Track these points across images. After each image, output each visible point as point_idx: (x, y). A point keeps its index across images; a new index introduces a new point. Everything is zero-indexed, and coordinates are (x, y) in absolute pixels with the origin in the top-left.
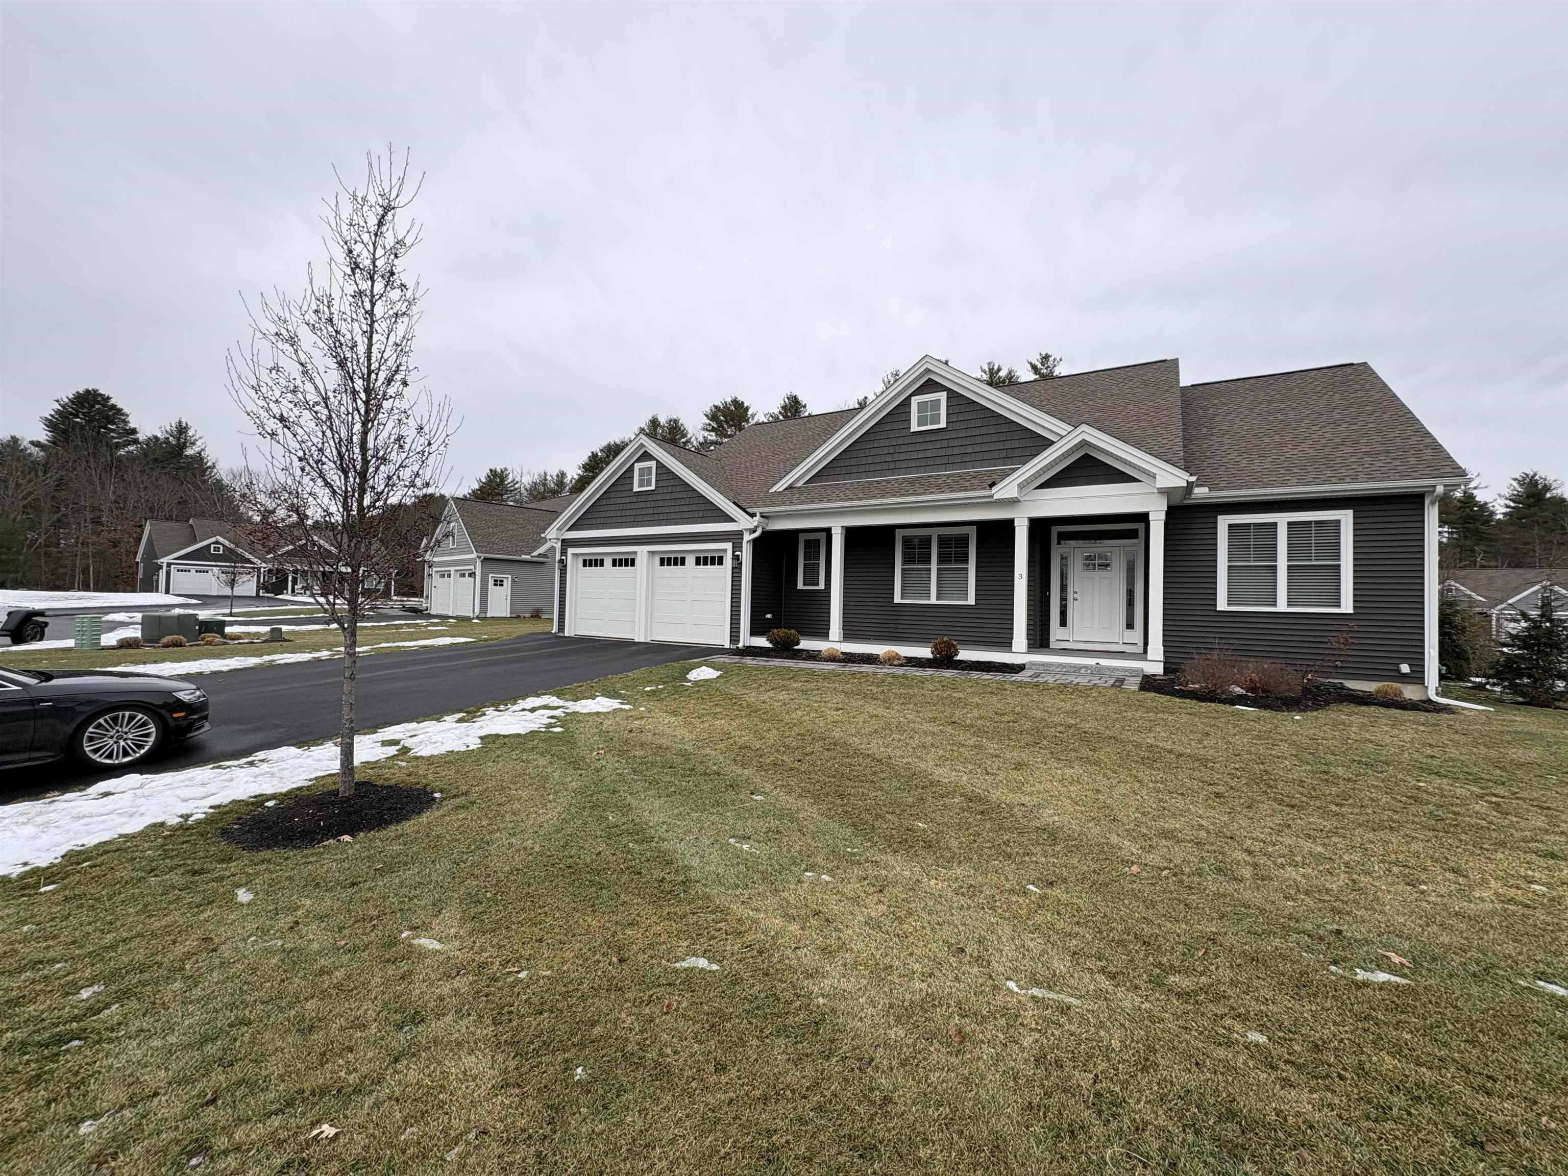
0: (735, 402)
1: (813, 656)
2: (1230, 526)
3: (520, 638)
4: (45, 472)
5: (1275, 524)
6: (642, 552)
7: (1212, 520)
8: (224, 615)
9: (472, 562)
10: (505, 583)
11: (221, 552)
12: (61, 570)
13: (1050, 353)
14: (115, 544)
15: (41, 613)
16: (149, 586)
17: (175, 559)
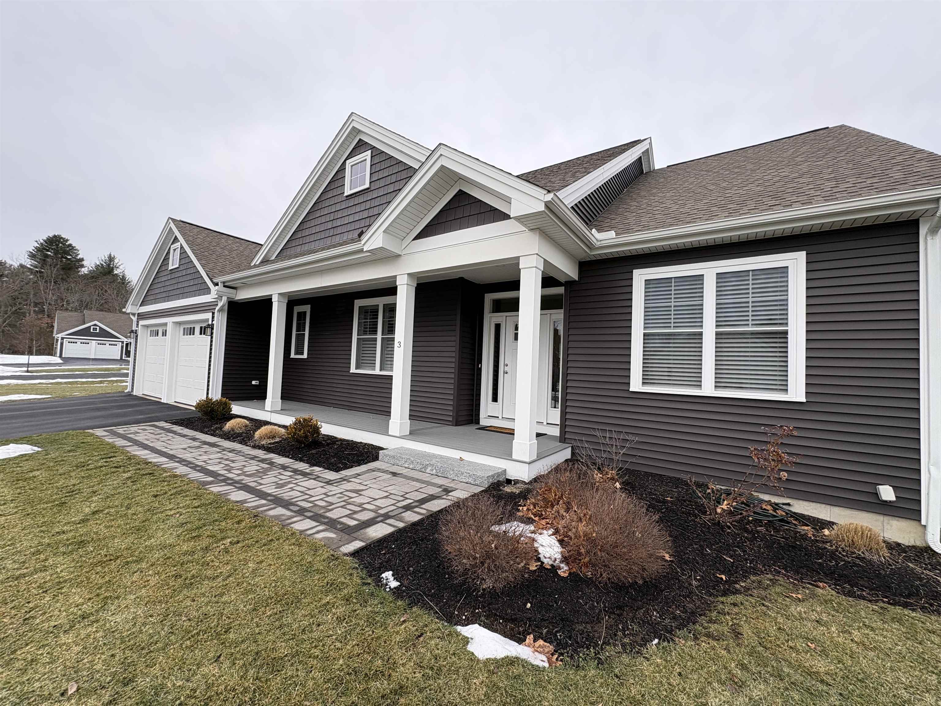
2: (647, 283)
5: (700, 277)
6: (170, 322)
7: (626, 276)
11: (98, 331)
17: (67, 335)
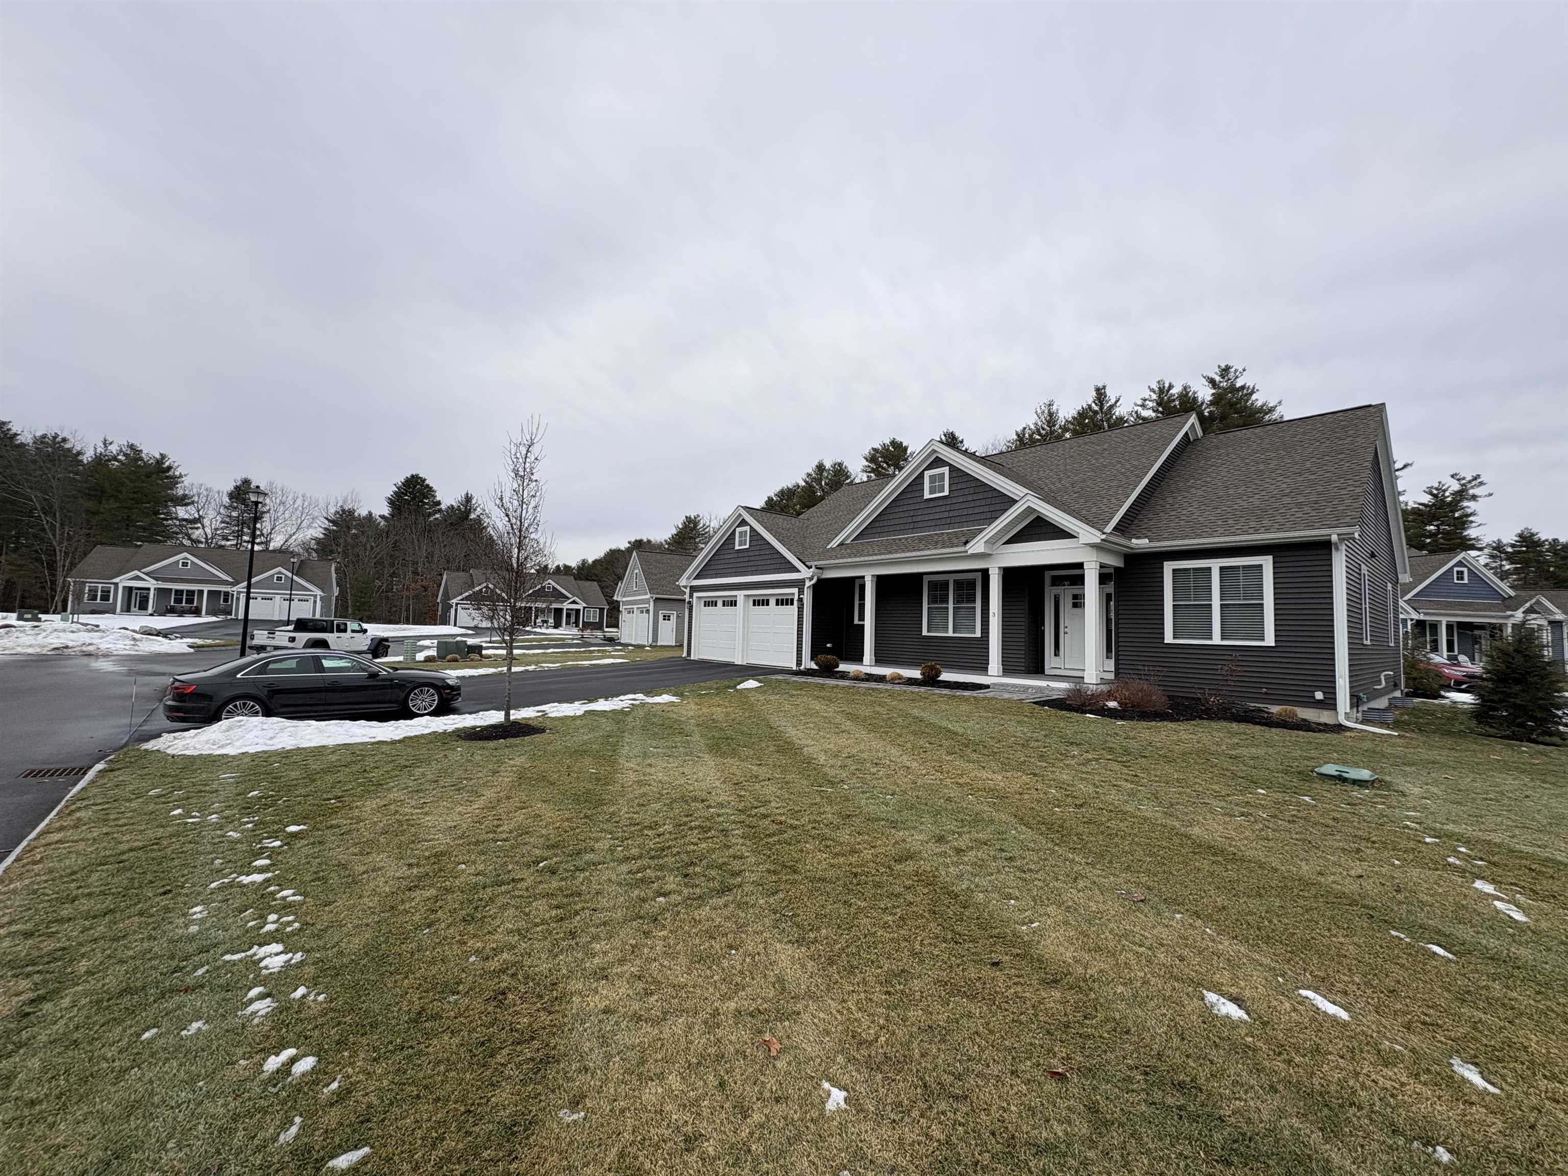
0: (893, 443)
1: (844, 676)
2: (1174, 570)
3: (661, 660)
4: (388, 537)
5: (1210, 569)
6: (740, 595)
7: (1159, 566)
8: (486, 642)
9: (647, 601)
10: (671, 618)
12: (394, 609)
13: (1230, 364)
14: (425, 588)
15: (386, 640)
16: (445, 622)
17: (462, 600)
